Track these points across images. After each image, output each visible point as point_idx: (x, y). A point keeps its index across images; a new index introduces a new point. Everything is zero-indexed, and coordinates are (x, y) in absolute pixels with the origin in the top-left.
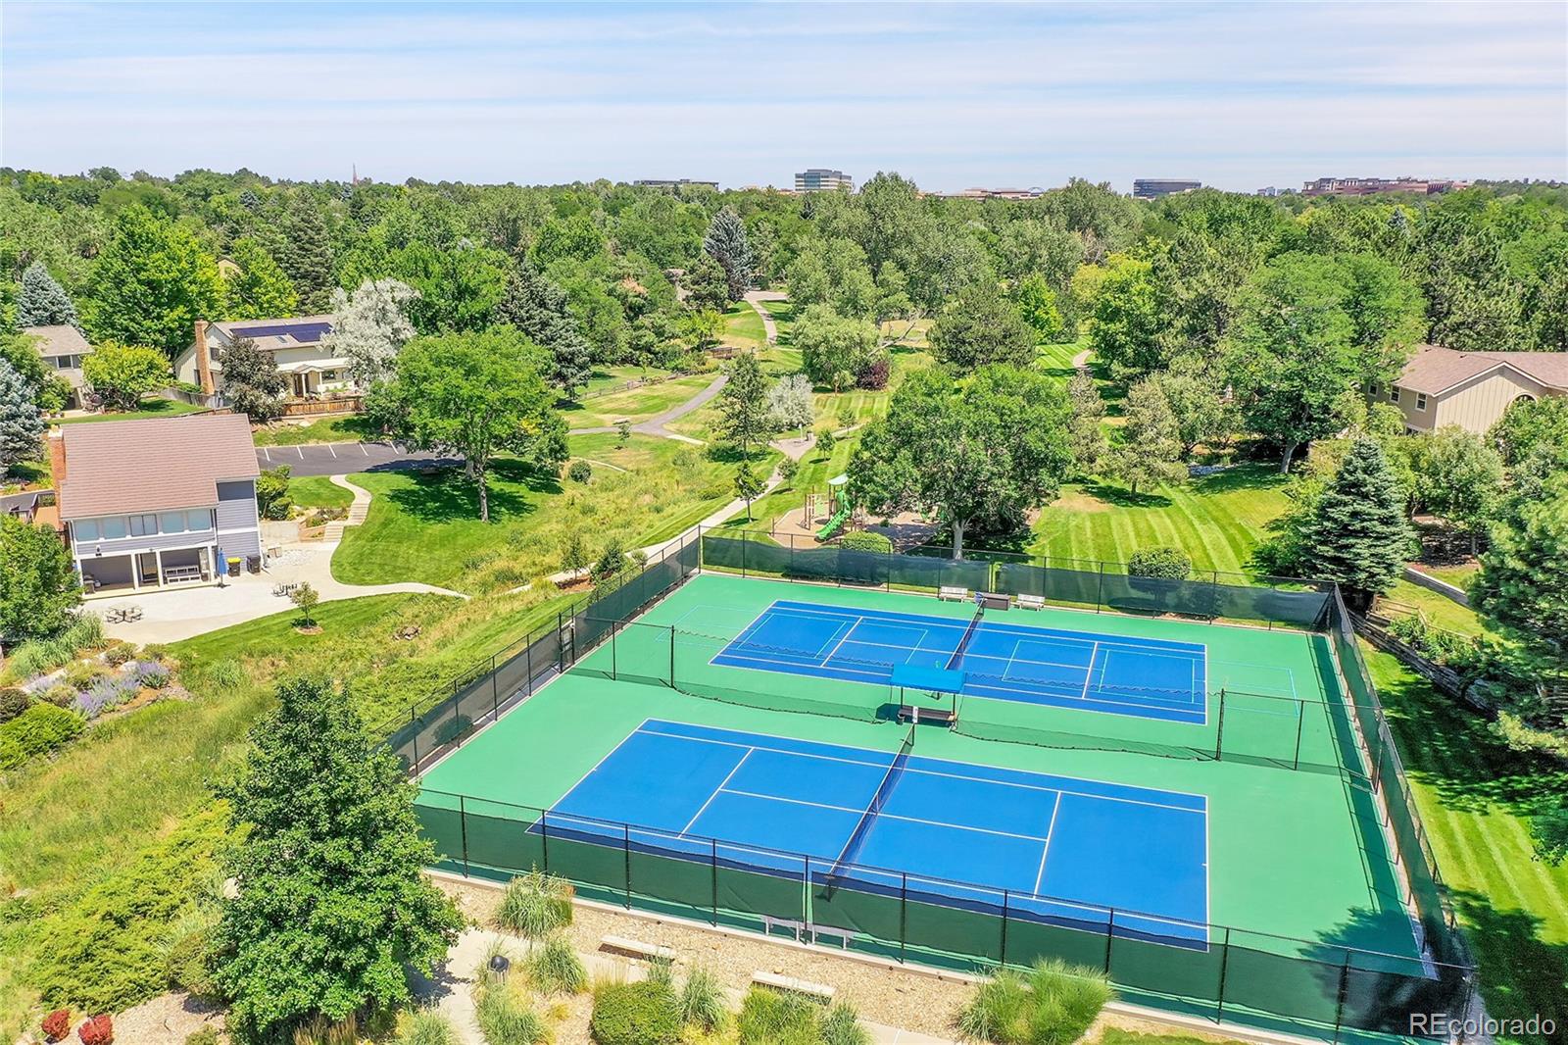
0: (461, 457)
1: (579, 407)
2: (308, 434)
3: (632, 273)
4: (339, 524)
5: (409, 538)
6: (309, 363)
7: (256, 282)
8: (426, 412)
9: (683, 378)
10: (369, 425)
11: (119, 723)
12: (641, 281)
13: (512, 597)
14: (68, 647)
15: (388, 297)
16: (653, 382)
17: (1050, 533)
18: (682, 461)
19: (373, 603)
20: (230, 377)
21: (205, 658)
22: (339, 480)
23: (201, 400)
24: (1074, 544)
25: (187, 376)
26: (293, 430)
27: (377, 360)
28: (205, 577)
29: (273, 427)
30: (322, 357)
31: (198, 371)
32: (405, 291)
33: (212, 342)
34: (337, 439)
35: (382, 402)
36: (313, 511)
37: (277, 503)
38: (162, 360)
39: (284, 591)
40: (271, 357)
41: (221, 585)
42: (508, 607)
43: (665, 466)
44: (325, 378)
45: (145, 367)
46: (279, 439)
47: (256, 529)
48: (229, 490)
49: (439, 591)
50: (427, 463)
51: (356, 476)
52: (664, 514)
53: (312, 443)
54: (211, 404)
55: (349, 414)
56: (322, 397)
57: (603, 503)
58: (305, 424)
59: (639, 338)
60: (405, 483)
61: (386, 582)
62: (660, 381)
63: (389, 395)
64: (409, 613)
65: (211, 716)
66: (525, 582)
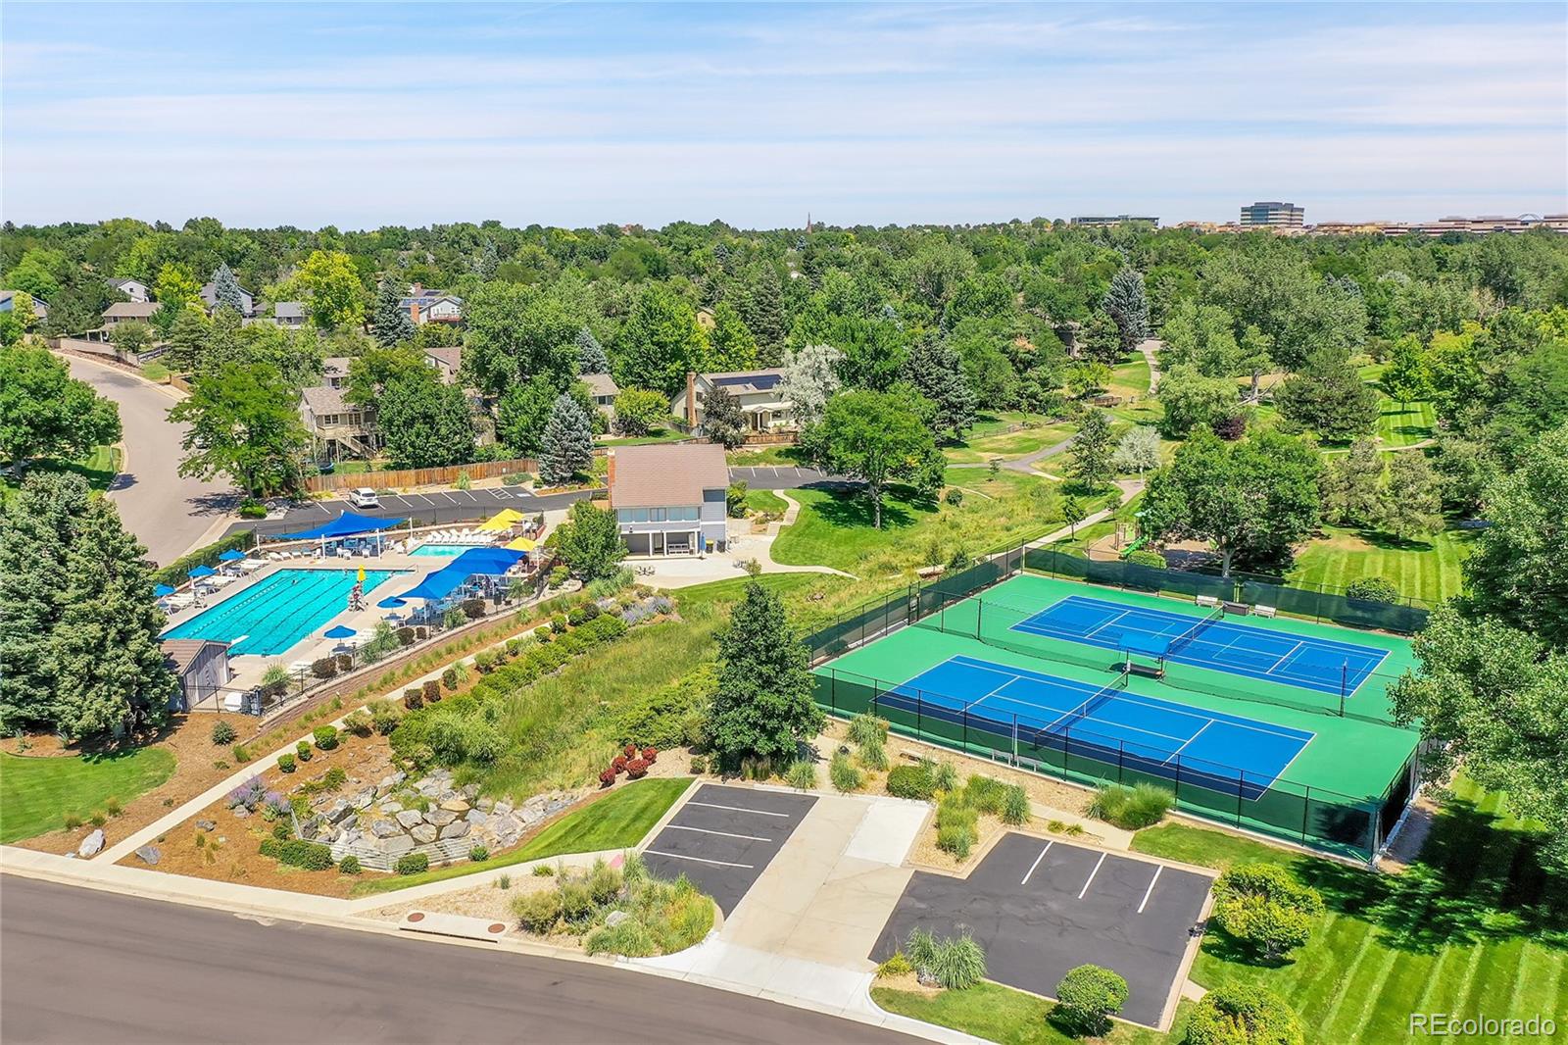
0: (865, 481)
1: (966, 446)
2: (759, 459)
3: (1024, 333)
4: (778, 524)
5: (824, 537)
6: (763, 405)
7: (728, 337)
8: (841, 448)
9: (1060, 424)
10: (802, 454)
11: (645, 630)
12: (1032, 339)
13: (887, 581)
14: (616, 585)
15: (822, 358)
16: (1032, 427)
17: (1309, 565)
18: (1039, 492)
19: (796, 577)
20: (708, 415)
21: (692, 600)
22: (779, 493)
23: (688, 430)
24: (1327, 574)
25: (678, 412)
26: (749, 455)
27: (811, 405)
28: (691, 552)
29: (737, 452)
30: (773, 401)
31: (686, 409)
32: (835, 355)
33: (698, 388)
34: (780, 463)
35: (813, 438)
36: (761, 514)
37: (738, 506)
38: (665, 402)
39: (740, 564)
40: (738, 400)
41: (701, 558)
42: (884, 587)
43: (1024, 496)
44: (774, 416)
45: (653, 405)
46: (741, 461)
47: (725, 523)
48: (710, 495)
49: (840, 573)
50: (842, 484)
51: (791, 491)
52: (1012, 532)
53: (762, 466)
54: (694, 434)
55: (789, 445)
56: (771, 431)
57: (967, 522)
58: (758, 451)
59: (1026, 388)
60: (825, 498)
61: (805, 565)
62: (1039, 426)
63: (818, 433)
64: (818, 585)
65: (696, 632)
66: (900, 572)
